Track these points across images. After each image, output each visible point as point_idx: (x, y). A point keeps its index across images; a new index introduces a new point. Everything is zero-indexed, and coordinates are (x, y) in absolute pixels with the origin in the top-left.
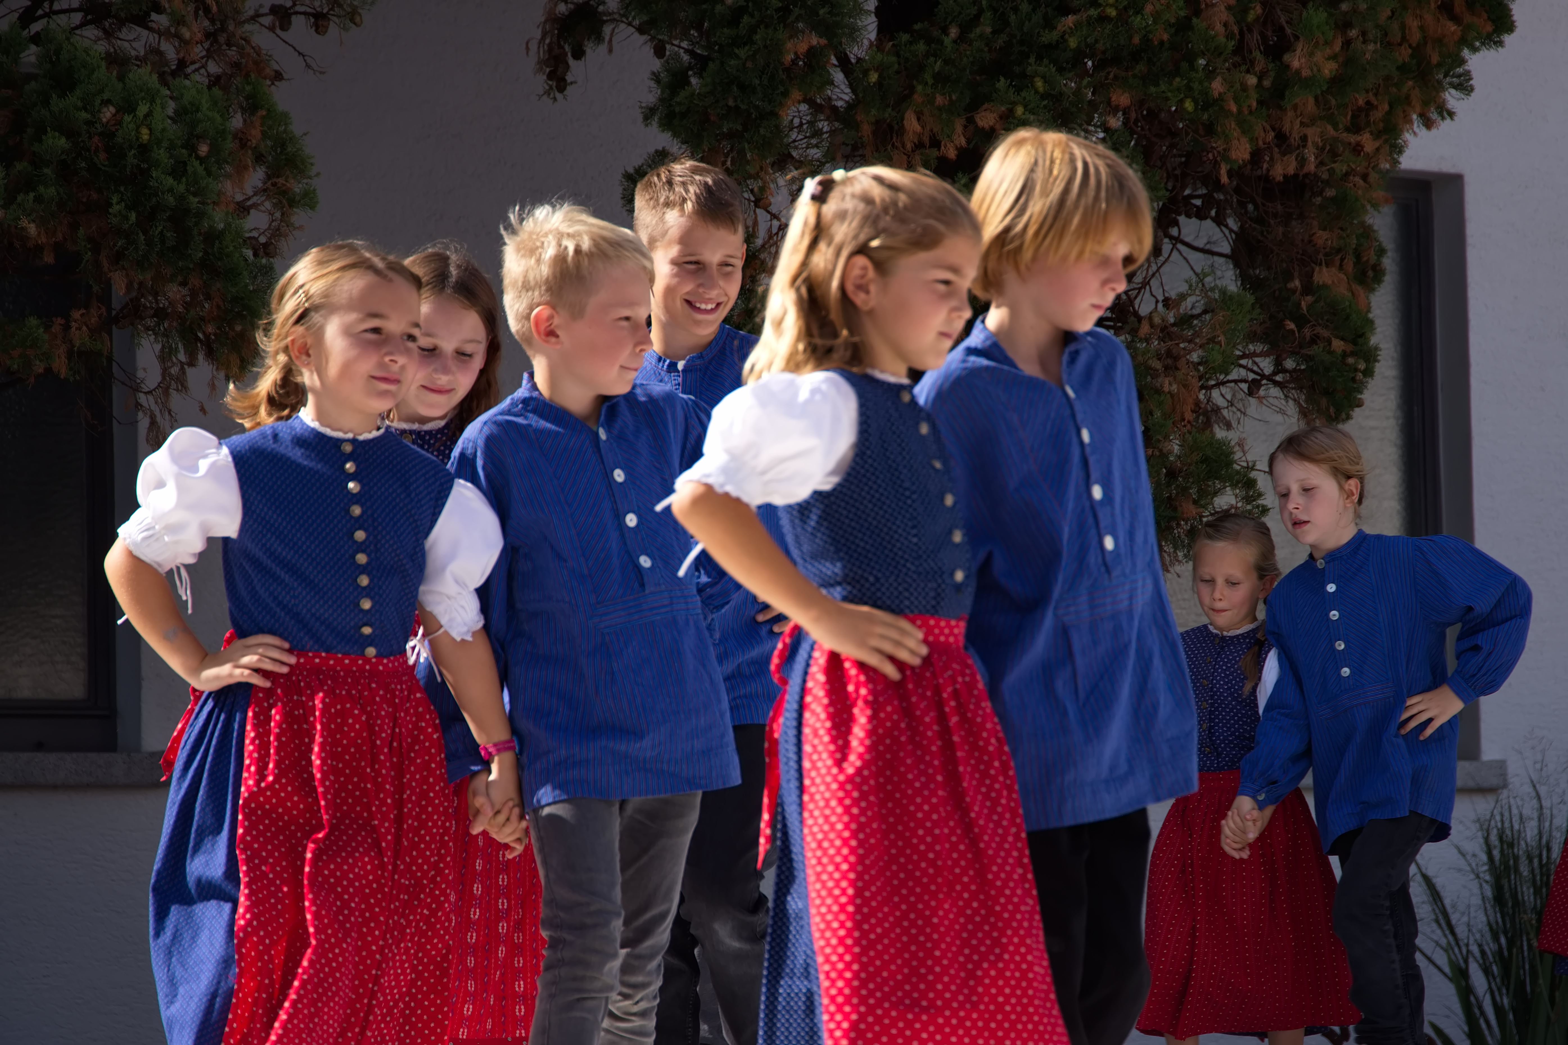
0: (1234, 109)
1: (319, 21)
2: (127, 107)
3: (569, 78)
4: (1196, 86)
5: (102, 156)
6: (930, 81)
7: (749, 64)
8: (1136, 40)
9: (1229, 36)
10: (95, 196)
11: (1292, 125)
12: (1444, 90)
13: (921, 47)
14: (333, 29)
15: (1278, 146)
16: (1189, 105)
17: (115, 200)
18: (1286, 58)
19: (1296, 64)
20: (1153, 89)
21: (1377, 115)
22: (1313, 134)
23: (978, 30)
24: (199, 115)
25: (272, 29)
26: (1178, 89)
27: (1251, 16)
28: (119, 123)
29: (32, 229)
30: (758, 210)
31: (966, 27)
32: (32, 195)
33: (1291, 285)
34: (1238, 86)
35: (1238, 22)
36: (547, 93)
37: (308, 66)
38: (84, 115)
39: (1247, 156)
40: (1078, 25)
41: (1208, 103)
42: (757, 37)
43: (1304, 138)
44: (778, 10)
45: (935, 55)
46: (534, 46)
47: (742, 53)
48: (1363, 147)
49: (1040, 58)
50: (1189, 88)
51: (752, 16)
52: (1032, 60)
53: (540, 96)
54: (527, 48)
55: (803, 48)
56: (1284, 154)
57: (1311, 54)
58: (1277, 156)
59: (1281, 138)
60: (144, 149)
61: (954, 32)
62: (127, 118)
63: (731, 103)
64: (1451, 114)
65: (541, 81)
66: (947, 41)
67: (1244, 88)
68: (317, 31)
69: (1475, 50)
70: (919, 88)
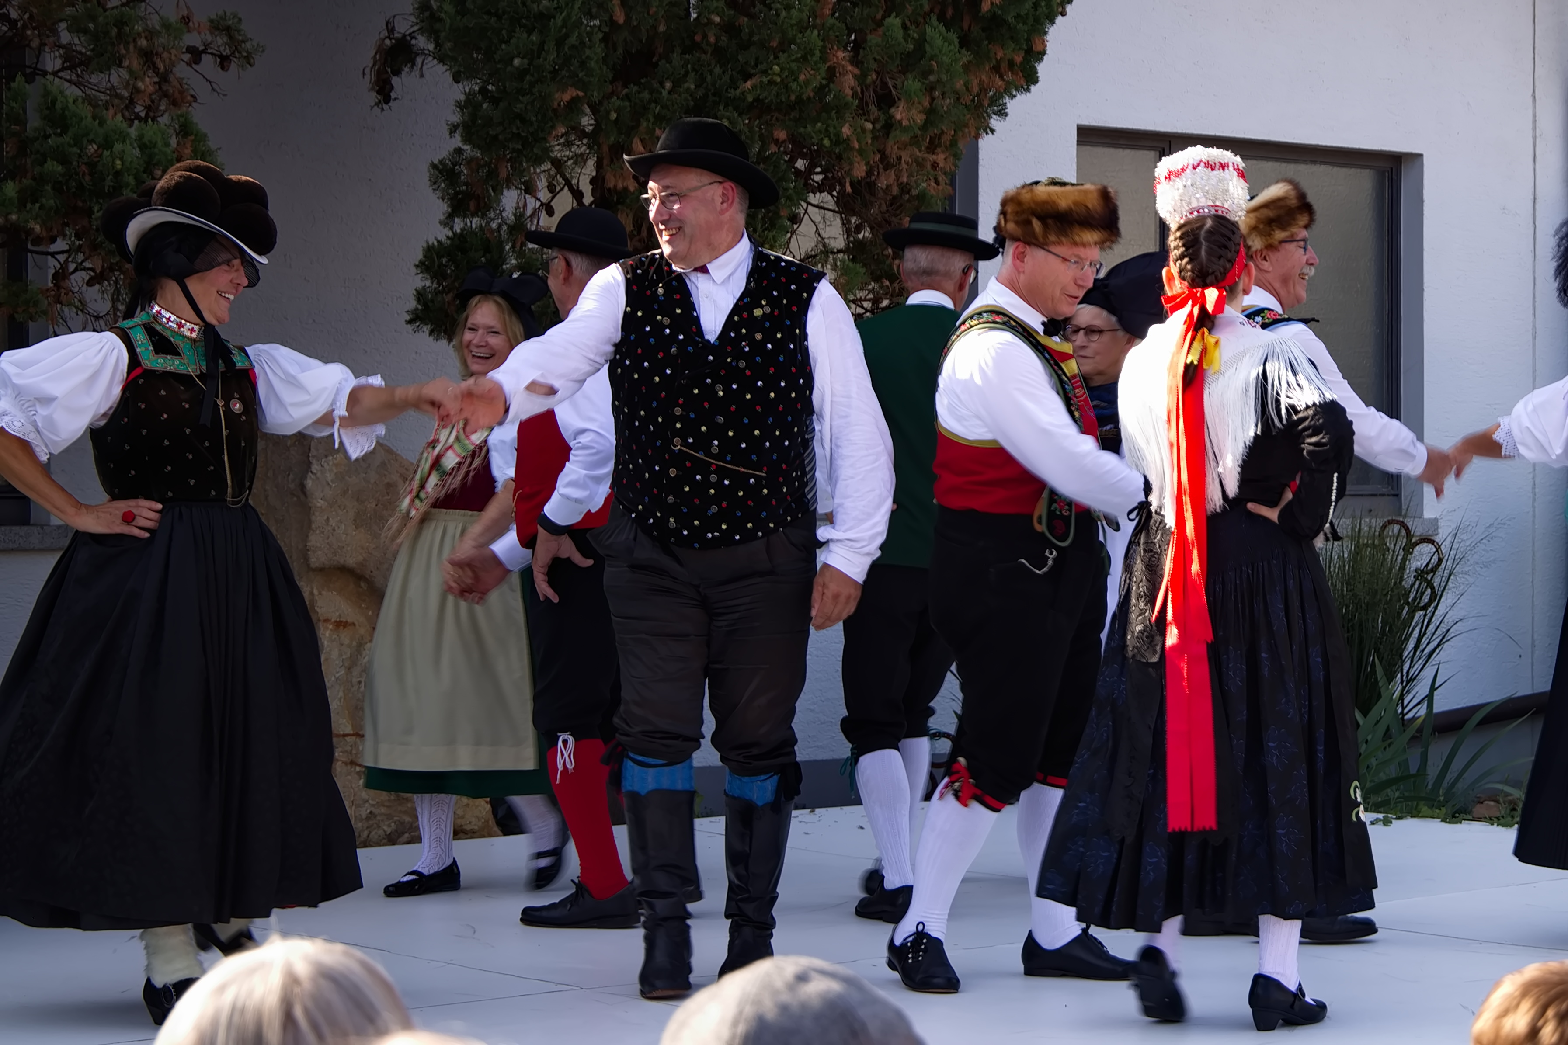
0: (857, 146)
1: (224, 62)
2: (107, 144)
3: (393, 95)
4: (831, 130)
5: (87, 178)
6: (652, 120)
7: (529, 107)
8: (793, 98)
9: (855, 95)
10: (80, 204)
11: (892, 150)
12: (990, 117)
13: (646, 95)
14: (233, 66)
15: (882, 163)
16: (826, 142)
17: (96, 209)
18: (892, 110)
19: (898, 117)
20: (802, 130)
21: (946, 139)
22: (905, 156)
23: (686, 85)
24: (156, 150)
25: (189, 64)
26: (820, 131)
27: (869, 79)
28: (100, 156)
29: (37, 228)
30: (527, 196)
31: (676, 84)
32: (37, 205)
33: (886, 253)
34: (859, 130)
35: (860, 84)
36: (377, 104)
37: (213, 89)
38: (75, 150)
39: (864, 174)
40: (754, 87)
41: (838, 140)
42: (535, 90)
43: (899, 159)
44: (550, 72)
45: (656, 102)
46: (367, 71)
47: (525, 99)
48: (938, 164)
49: (726, 106)
50: (827, 130)
51: (533, 75)
52: (721, 107)
53: (372, 108)
54: (364, 74)
55: (567, 97)
56: (885, 170)
57: (909, 110)
58: (881, 170)
59: (884, 157)
60: (117, 174)
61: (668, 85)
62: (106, 153)
63: (515, 130)
64: (992, 131)
65: (373, 97)
66: (665, 93)
67: (864, 130)
68: (223, 69)
69: (1013, 97)
70: (645, 124)
